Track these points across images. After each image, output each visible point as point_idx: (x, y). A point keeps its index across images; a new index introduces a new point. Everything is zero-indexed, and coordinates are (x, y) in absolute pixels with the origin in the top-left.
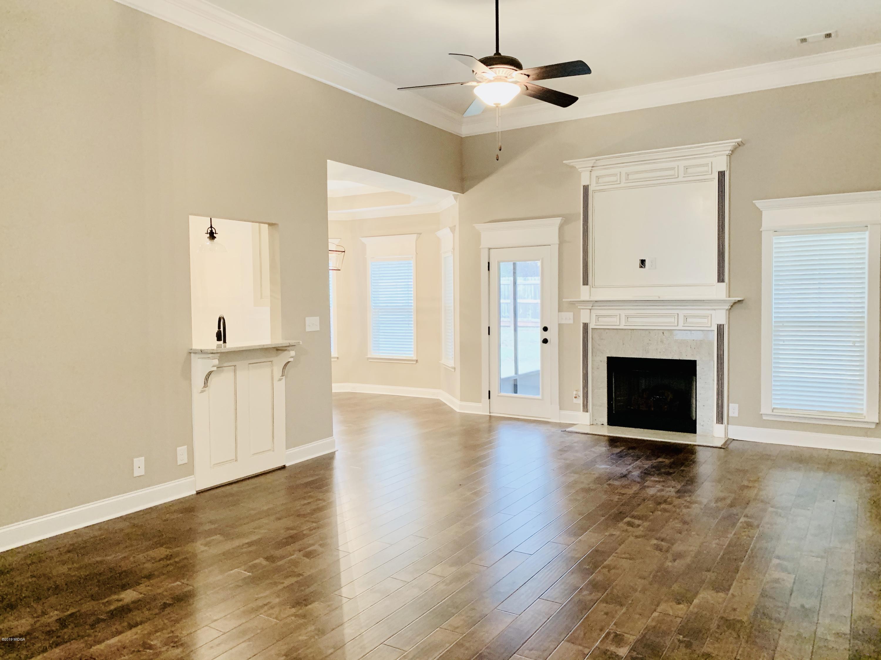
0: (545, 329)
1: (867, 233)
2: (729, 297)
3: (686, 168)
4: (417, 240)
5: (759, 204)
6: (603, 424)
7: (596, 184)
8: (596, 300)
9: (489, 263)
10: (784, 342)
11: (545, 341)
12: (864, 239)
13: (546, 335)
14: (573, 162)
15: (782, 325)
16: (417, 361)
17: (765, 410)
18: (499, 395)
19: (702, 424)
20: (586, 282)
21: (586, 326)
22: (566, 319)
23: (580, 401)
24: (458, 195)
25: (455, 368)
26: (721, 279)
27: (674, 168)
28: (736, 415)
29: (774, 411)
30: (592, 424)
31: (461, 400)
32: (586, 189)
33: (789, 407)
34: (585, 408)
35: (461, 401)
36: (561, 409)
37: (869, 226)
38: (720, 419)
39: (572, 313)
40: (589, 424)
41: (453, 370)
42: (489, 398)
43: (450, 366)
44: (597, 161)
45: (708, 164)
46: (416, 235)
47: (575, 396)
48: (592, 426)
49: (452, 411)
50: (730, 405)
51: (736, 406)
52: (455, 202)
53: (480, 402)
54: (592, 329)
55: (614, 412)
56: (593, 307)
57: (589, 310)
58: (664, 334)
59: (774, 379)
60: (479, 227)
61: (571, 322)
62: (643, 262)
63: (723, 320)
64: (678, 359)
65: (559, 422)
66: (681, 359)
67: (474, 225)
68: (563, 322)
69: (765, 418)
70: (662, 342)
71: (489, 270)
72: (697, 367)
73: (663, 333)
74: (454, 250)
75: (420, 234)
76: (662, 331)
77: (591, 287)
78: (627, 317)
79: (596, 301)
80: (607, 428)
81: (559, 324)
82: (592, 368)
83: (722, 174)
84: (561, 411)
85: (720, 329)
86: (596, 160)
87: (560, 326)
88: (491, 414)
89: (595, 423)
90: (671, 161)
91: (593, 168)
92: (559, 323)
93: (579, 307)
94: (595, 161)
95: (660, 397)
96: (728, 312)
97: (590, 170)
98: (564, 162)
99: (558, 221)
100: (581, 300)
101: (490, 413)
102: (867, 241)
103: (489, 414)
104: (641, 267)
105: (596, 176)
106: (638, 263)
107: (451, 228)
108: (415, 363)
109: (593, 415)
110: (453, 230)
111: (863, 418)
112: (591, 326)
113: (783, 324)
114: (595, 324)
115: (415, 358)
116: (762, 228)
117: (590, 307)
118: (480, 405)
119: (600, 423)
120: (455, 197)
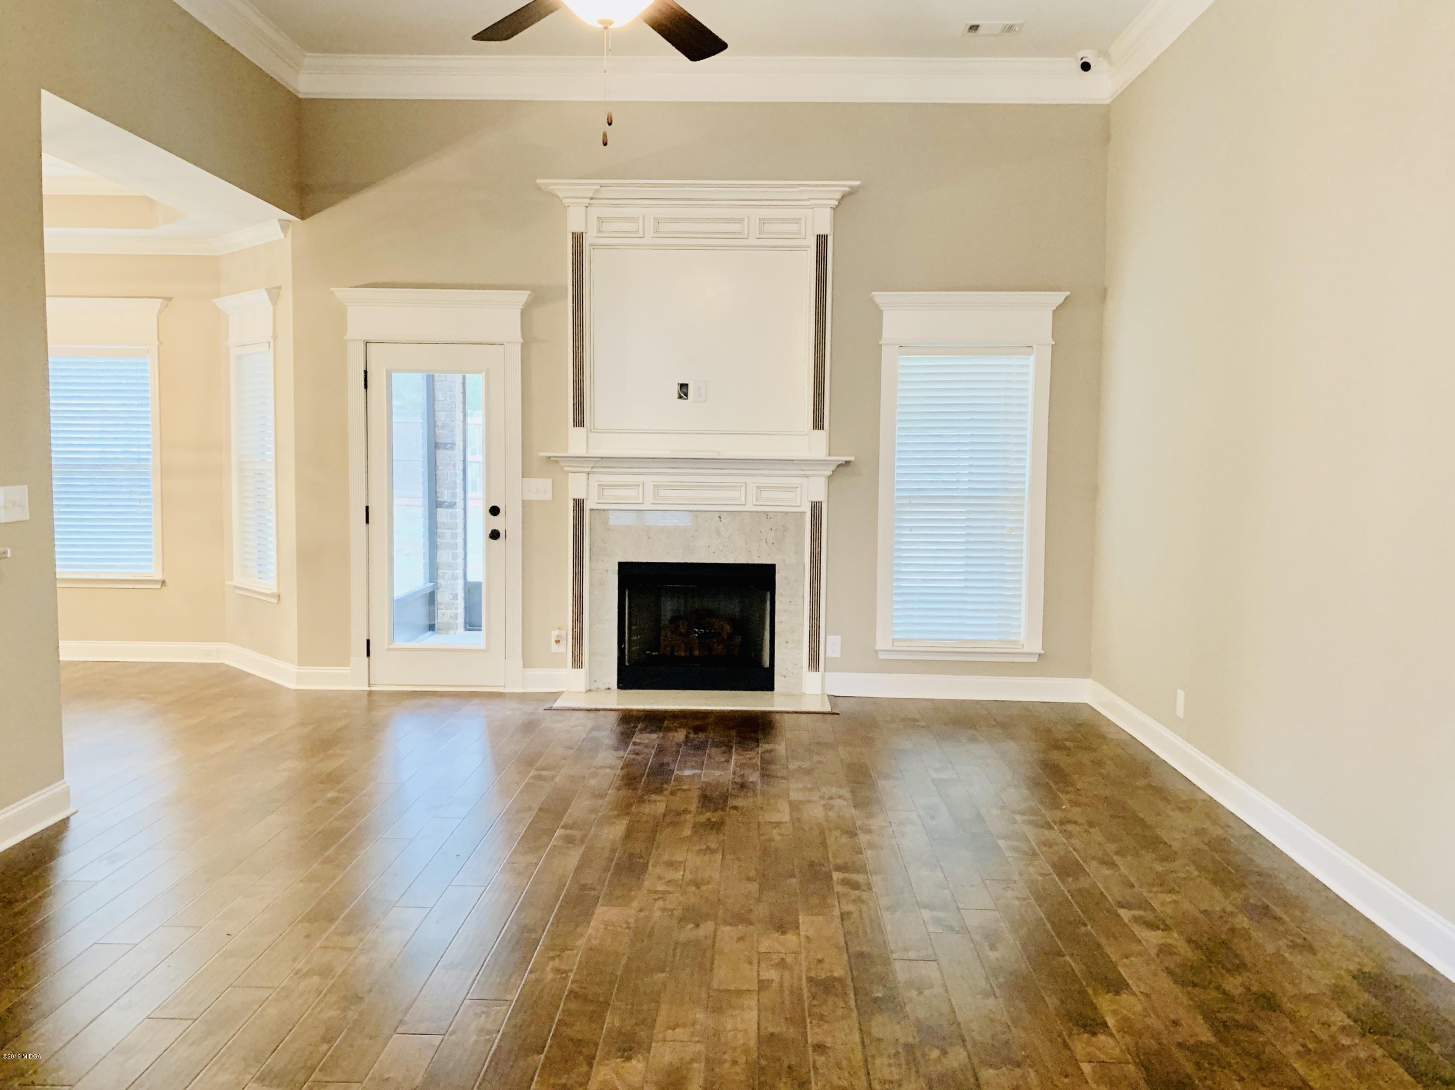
0: (495, 511)
1: (1032, 358)
2: (829, 456)
3: (763, 221)
4: (160, 313)
5: (880, 297)
6: (609, 689)
7: (598, 232)
8: (602, 456)
9: (366, 372)
10: (911, 531)
11: (495, 535)
12: (1027, 366)
13: (497, 523)
14: (552, 184)
15: (908, 502)
16: (163, 583)
17: (882, 644)
18: (391, 646)
19: (784, 674)
20: (579, 422)
21: (579, 505)
22: (537, 491)
23: (567, 649)
24: (290, 221)
25: (279, 596)
26: (818, 424)
27: (743, 219)
28: (837, 654)
29: (894, 645)
30: (589, 690)
31: (301, 663)
32: (578, 239)
33: (914, 636)
34: (577, 662)
35: (299, 665)
36: (525, 666)
37: (1035, 347)
38: (814, 662)
39: (550, 480)
40: (584, 690)
41: (275, 601)
42: (368, 654)
43: (268, 592)
44: (603, 188)
45: (800, 219)
46: (161, 300)
47: (557, 639)
48: (590, 694)
49: (277, 689)
50: (828, 637)
51: (838, 638)
52: (282, 236)
53: (348, 665)
54: (591, 510)
55: (627, 664)
56: (594, 470)
57: (585, 475)
58: (722, 519)
59: (896, 592)
60: (343, 293)
61: (548, 497)
62: (684, 387)
63: (820, 496)
64: (745, 563)
65: (523, 691)
66: (750, 562)
67: (332, 289)
68: (532, 497)
69: (881, 656)
70: (718, 533)
71: (366, 387)
72: (777, 575)
73: (720, 517)
74: (274, 341)
75: (169, 299)
76: (717, 514)
77: (589, 430)
78: (657, 487)
79: (602, 458)
80: (618, 693)
81: (523, 501)
82: (591, 585)
83: (822, 241)
84: (526, 669)
85: (816, 508)
86: (601, 186)
87: (526, 505)
88: (373, 689)
89: (593, 688)
90: (735, 206)
91: (592, 202)
92: (525, 498)
93: (566, 469)
94: (598, 187)
95: (705, 630)
96: (827, 479)
97: (586, 205)
98: (538, 181)
99: (522, 297)
100: (569, 455)
101: (369, 685)
102: (1031, 370)
103: (367, 689)
104: (680, 397)
105: (598, 218)
106: (676, 388)
107: (269, 291)
108: (159, 586)
109: (590, 674)
110: (274, 294)
111: (1021, 647)
112: (587, 507)
113: (910, 501)
114: (597, 501)
115: (159, 577)
116: (882, 340)
117: (589, 470)
118: (346, 670)
119: (603, 687)
120: (284, 225)
